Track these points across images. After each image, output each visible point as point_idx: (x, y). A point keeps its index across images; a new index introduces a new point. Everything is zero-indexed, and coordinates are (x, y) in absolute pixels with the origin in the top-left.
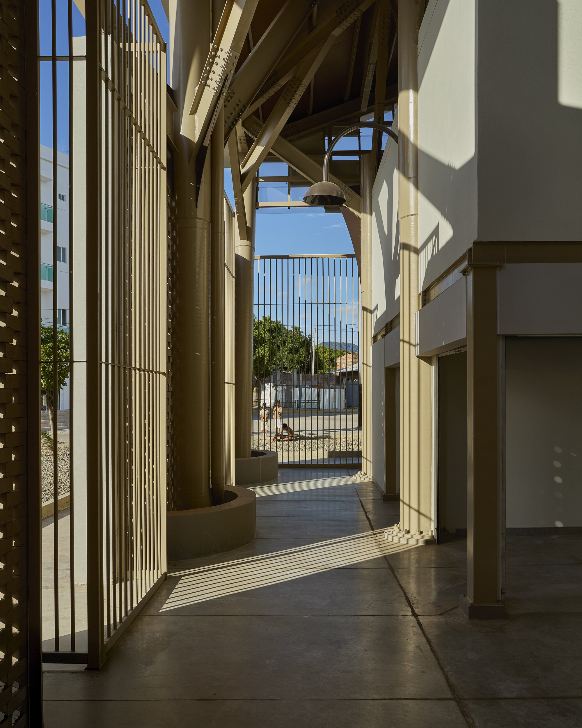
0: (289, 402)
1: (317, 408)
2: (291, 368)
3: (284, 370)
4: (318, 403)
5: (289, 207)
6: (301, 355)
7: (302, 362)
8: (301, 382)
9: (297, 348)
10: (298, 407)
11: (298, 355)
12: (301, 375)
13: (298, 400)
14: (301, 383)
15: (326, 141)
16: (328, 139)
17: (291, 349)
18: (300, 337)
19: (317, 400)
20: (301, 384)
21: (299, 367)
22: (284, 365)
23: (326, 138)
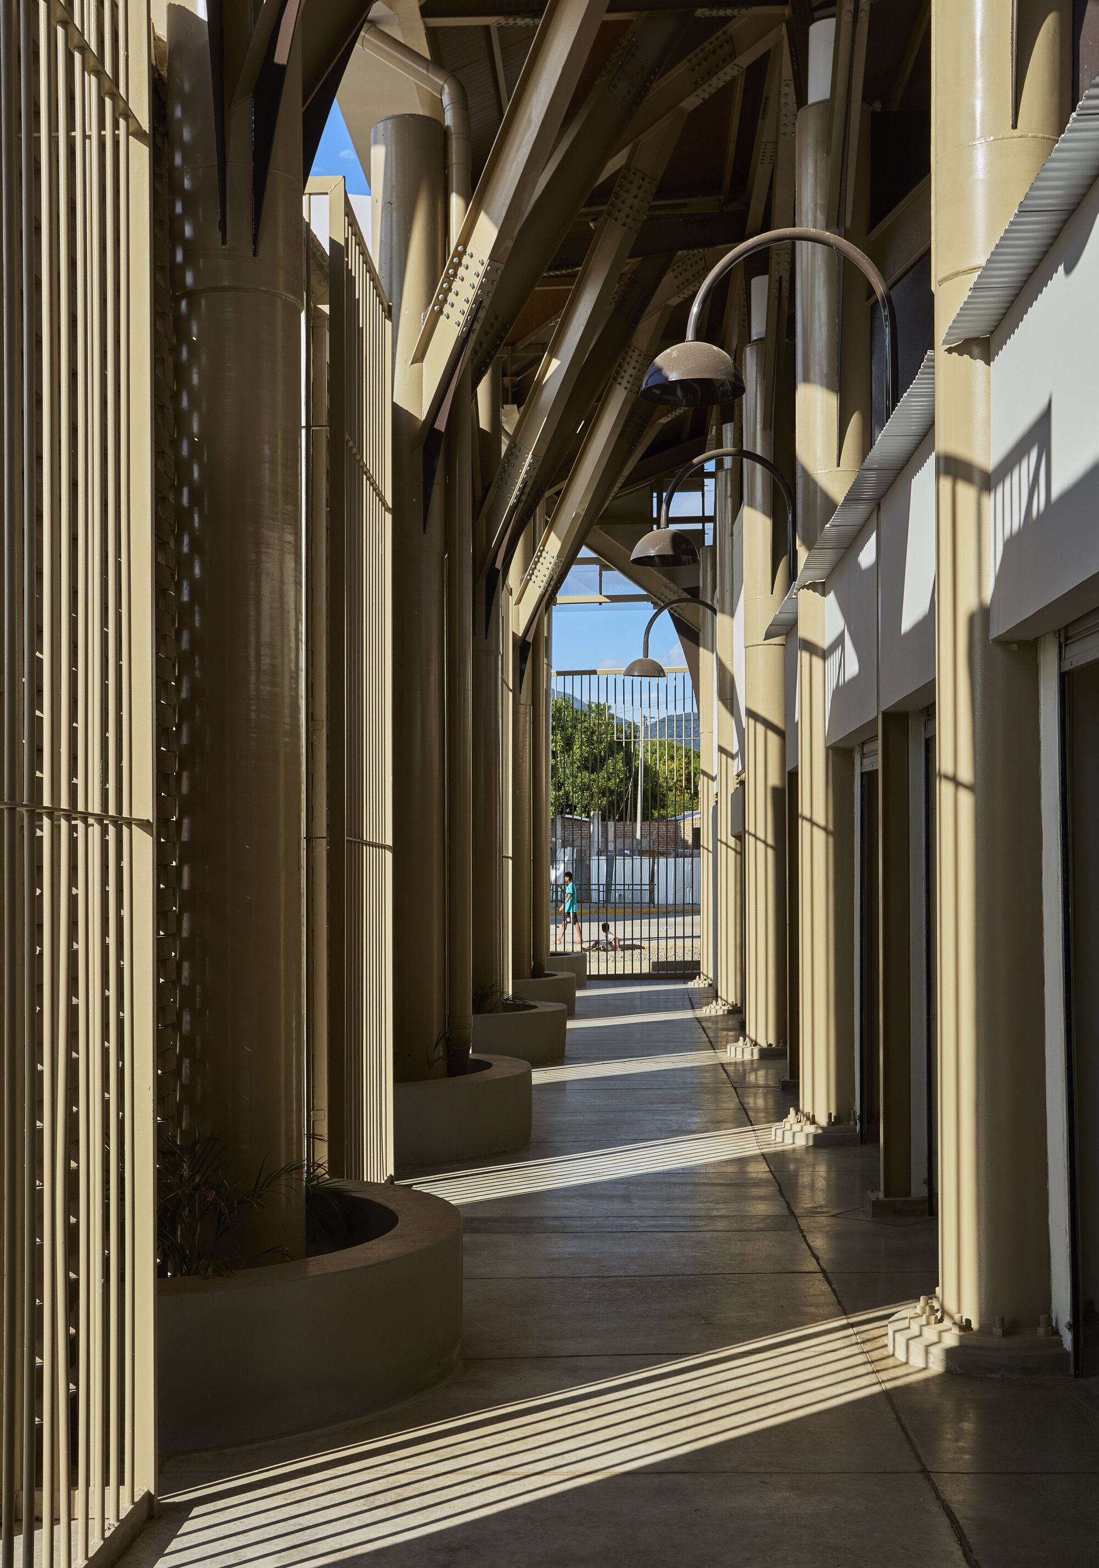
0: (583, 888)
1: (649, 903)
2: (587, 806)
3: (568, 810)
4: (651, 892)
5: (600, 604)
6: (611, 773)
7: (612, 792)
8: (611, 842)
9: (601, 756)
10: (603, 901)
11: (603, 774)
12: (611, 824)
13: (604, 885)
14: (609, 844)
15: (655, 500)
16: (657, 497)
17: (586, 759)
18: (607, 729)
19: (649, 885)
20: (611, 847)
21: (604, 802)
22: (567, 798)
23: (655, 495)
